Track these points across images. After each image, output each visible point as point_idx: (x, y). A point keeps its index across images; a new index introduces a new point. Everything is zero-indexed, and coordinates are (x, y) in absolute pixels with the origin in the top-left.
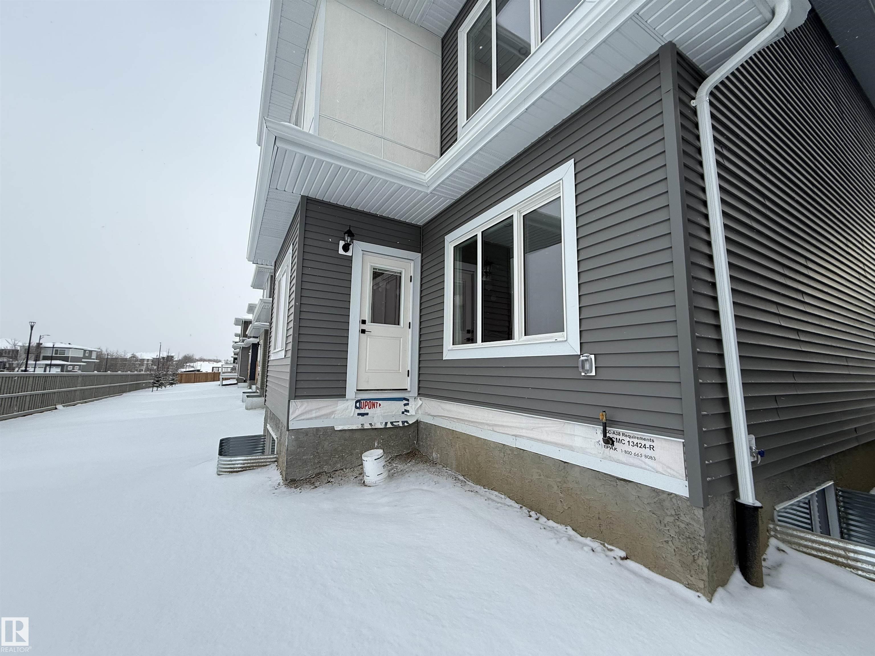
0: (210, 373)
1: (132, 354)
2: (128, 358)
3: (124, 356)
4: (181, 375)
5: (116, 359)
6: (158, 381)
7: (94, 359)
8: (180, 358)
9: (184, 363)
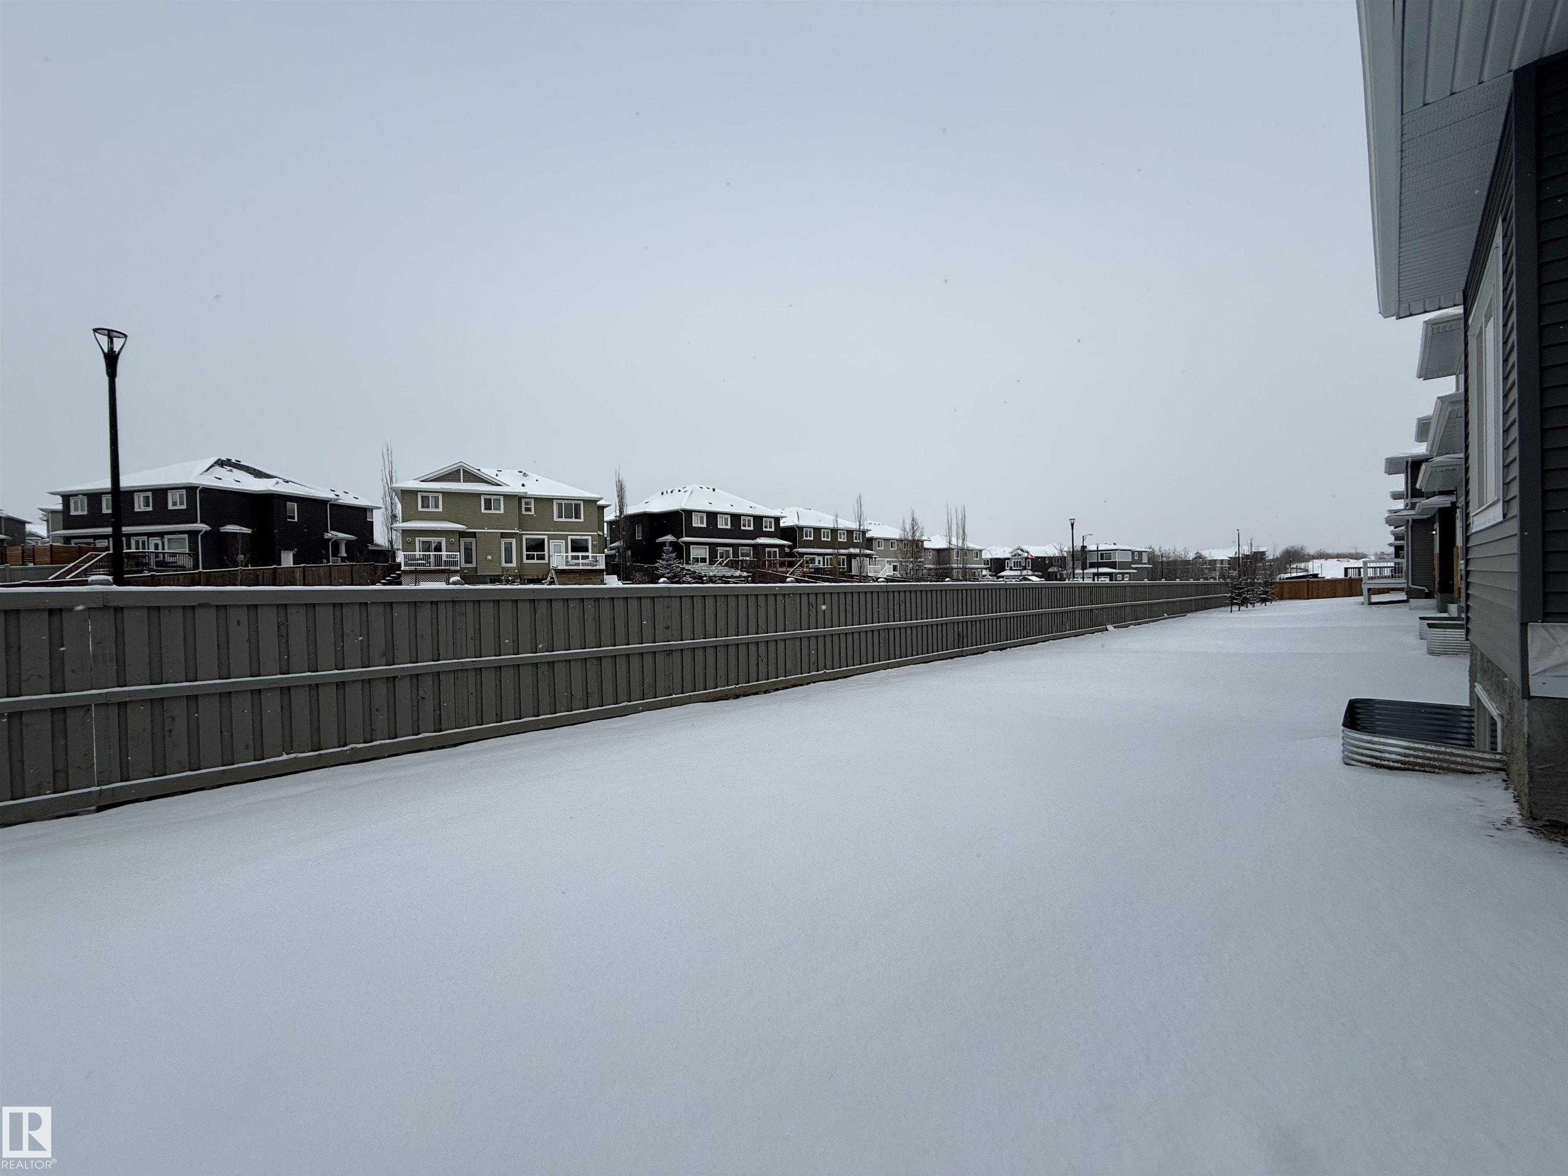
0: (1340, 580)
1: (1197, 553)
2: (1191, 559)
3: (1186, 556)
4: (1281, 584)
5: (1175, 562)
6: (1239, 595)
7: (1145, 564)
8: (1278, 554)
9: (1286, 564)
